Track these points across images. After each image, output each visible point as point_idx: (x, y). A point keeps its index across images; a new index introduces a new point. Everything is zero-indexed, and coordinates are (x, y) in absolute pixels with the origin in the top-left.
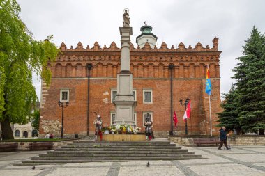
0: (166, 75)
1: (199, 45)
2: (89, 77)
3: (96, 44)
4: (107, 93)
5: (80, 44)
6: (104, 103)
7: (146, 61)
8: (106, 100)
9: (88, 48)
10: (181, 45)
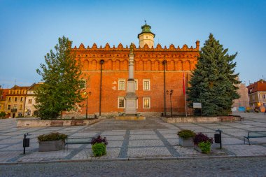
0: (161, 69)
1: (185, 46)
2: (101, 70)
3: (107, 45)
4: (115, 83)
5: (95, 45)
6: (113, 90)
7: (145, 58)
8: (114, 88)
9: (101, 48)
10: (172, 46)
